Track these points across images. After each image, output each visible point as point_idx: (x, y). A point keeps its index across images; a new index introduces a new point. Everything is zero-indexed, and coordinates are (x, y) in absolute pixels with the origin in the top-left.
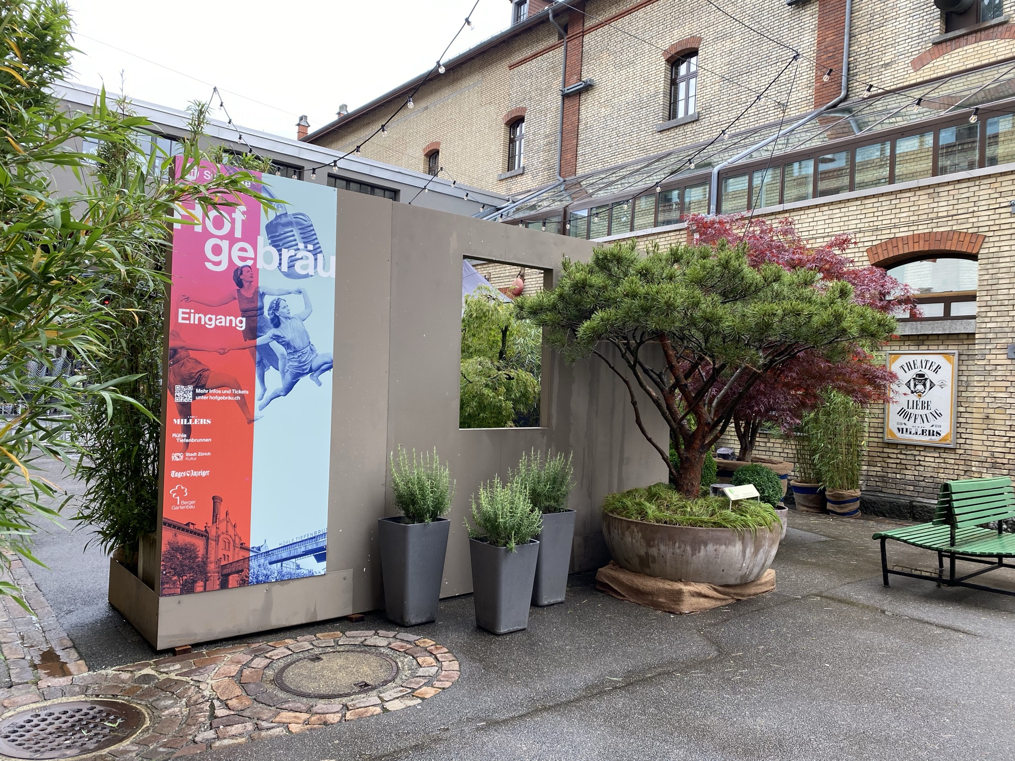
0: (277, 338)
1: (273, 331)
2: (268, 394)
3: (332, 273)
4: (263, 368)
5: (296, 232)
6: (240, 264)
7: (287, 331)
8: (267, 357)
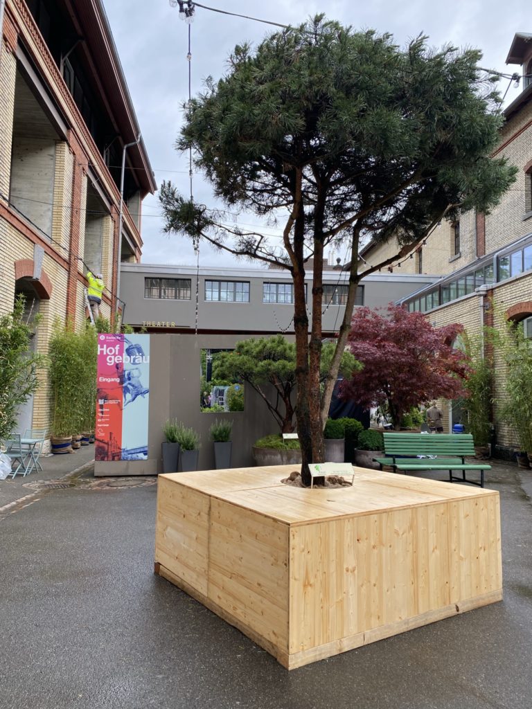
0: (129, 384)
1: (128, 382)
2: (127, 401)
3: (148, 361)
4: (125, 393)
5: (136, 350)
6: (117, 362)
7: (133, 381)
8: (126, 390)
